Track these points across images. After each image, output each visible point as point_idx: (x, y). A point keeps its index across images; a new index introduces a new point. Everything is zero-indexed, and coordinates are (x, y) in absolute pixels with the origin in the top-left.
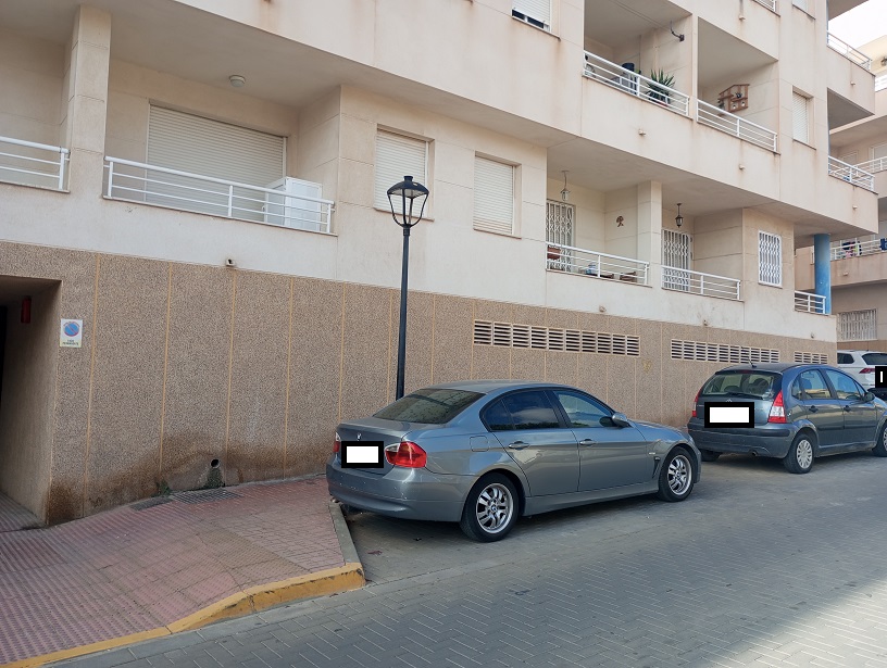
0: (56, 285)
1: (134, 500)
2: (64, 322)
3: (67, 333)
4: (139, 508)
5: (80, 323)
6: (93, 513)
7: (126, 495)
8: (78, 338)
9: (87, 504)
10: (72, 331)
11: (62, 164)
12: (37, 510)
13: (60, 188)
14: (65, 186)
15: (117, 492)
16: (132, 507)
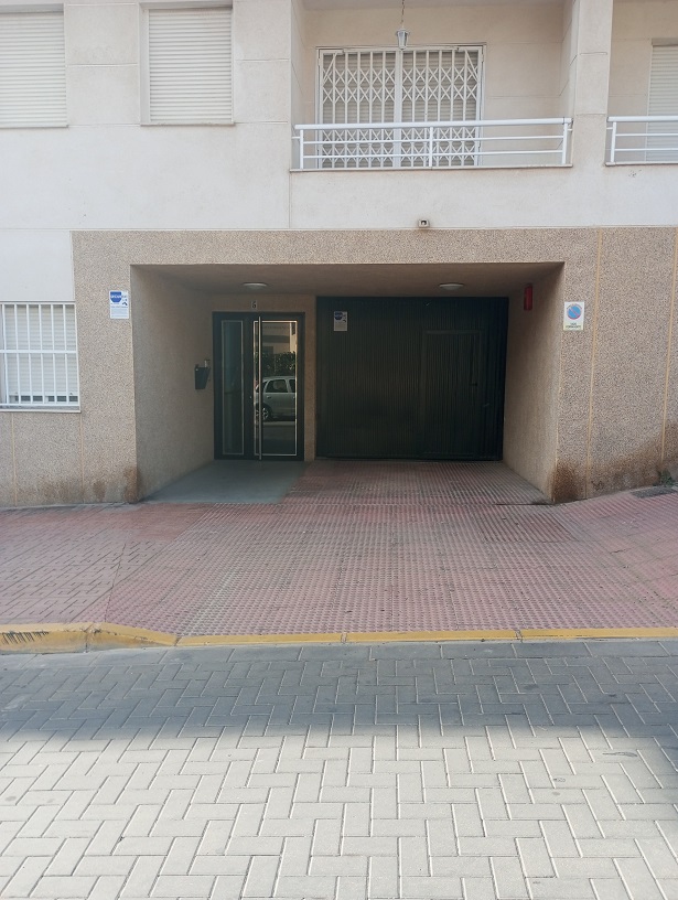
0: (560, 266)
1: (635, 487)
2: (567, 305)
3: (570, 315)
4: (640, 495)
5: (582, 304)
6: (595, 495)
7: (627, 482)
8: (580, 321)
9: (590, 486)
10: (574, 314)
11: (565, 136)
12: (543, 488)
13: (564, 163)
14: (568, 161)
15: (618, 477)
16: (634, 494)
